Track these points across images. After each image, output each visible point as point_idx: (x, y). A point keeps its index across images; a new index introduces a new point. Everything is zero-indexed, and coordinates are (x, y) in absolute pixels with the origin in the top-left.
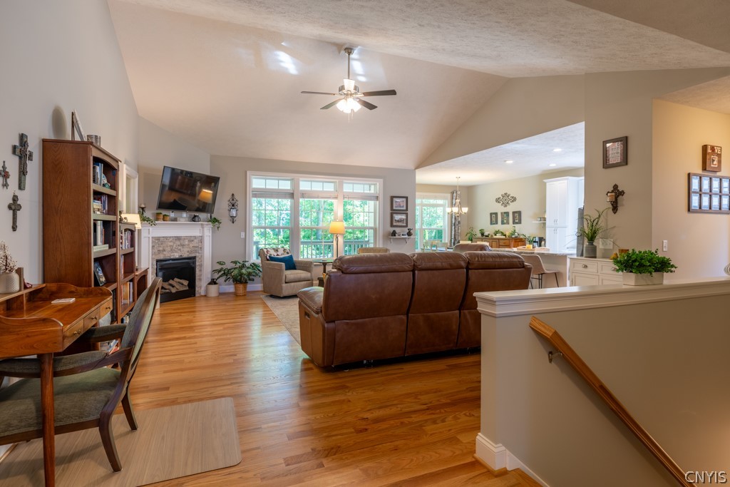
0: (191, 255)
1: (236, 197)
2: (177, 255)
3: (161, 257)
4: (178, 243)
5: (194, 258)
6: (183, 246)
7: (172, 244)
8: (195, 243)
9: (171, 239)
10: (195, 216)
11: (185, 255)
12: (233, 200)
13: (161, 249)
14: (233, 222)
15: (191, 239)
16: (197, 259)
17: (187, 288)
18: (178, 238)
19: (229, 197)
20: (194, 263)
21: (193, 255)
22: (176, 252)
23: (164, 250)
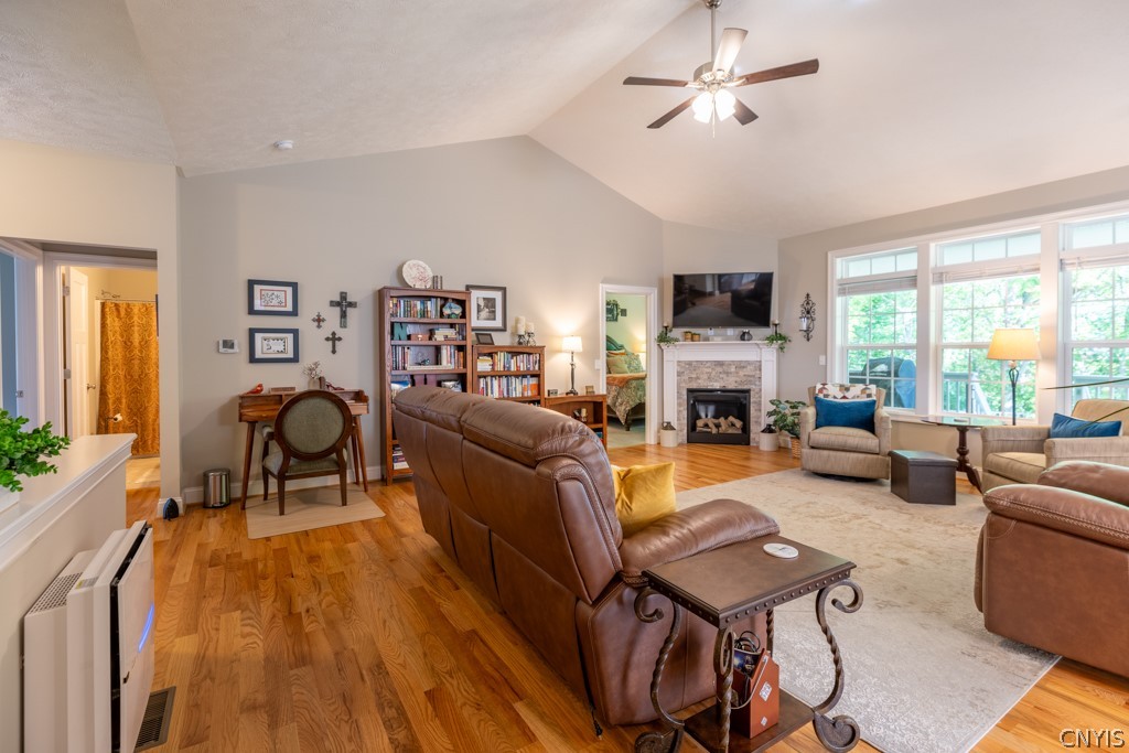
0: (740, 387)
1: (812, 298)
2: (717, 386)
3: (694, 386)
4: (719, 369)
5: (748, 391)
6: (727, 373)
7: (710, 370)
8: (749, 370)
9: (708, 365)
10: (744, 333)
11: (732, 386)
12: (808, 303)
13: (694, 376)
14: (808, 340)
15: (741, 365)
16: (752, 393)
17: (740, 432)
18: (720, 364)
19: (802, 299)
20: (748, 398)
21: (746, 387)
22: (716, 381)
23: (698, 378)
